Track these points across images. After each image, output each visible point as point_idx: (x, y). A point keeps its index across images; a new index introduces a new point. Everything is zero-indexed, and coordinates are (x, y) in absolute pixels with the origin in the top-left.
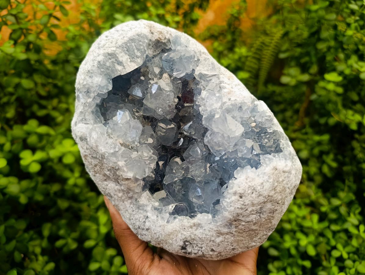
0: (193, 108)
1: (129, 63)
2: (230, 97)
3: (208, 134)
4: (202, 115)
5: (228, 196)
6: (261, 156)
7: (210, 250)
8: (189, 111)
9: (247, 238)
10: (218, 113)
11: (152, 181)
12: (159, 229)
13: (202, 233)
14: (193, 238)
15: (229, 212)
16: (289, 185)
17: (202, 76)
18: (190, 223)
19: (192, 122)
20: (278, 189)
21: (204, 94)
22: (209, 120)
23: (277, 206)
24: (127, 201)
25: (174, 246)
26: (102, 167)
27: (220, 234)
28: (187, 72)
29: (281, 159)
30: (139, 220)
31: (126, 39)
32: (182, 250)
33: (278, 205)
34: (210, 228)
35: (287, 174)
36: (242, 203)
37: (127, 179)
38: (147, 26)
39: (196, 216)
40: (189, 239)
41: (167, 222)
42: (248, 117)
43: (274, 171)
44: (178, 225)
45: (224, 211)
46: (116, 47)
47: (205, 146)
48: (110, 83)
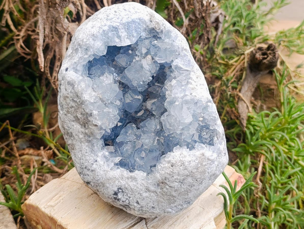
0: (162, 89)
1: (125, 39)
2: (192, 93)
3: (166, 114)
4: (167, 98)
5: (163, 163)
6: (197, 143)
7: (136, 201)
8: (157, 90)
9: (167, 201)
10: (178, 101)
11: (107, 136)
12: (102, 173)
13: (135, 185)
14: (127, 187)
15: (160, 174)
16: (209, 171)
17: (177, 68)
18: (128, 175)
19: (157, 99)
20: (200, 170)
21: (174, 82)
22: (171, 104)
23: (196, 183)
24: (84, 143)
25: (109, 190)
26: (77, 110)
27: (148, 190)
28: (167, 61)
29: (210, 150)
30: (88, 162)
31: (130, 20)
32: (114, 195)
33: (196, 181)
34: (142, 183)
35: (210, 161)
36: (172, 170)
37: (96, 125)
38: (149, 14)
39: (134, 172)
40: (123, 187)
41: (110, 169)
42: (199, 112)
43: (201, 156)
44: (118, 174)
45: (156, 173)
46: (120, 23)
47: (161, 123)
48: (106, 49)
